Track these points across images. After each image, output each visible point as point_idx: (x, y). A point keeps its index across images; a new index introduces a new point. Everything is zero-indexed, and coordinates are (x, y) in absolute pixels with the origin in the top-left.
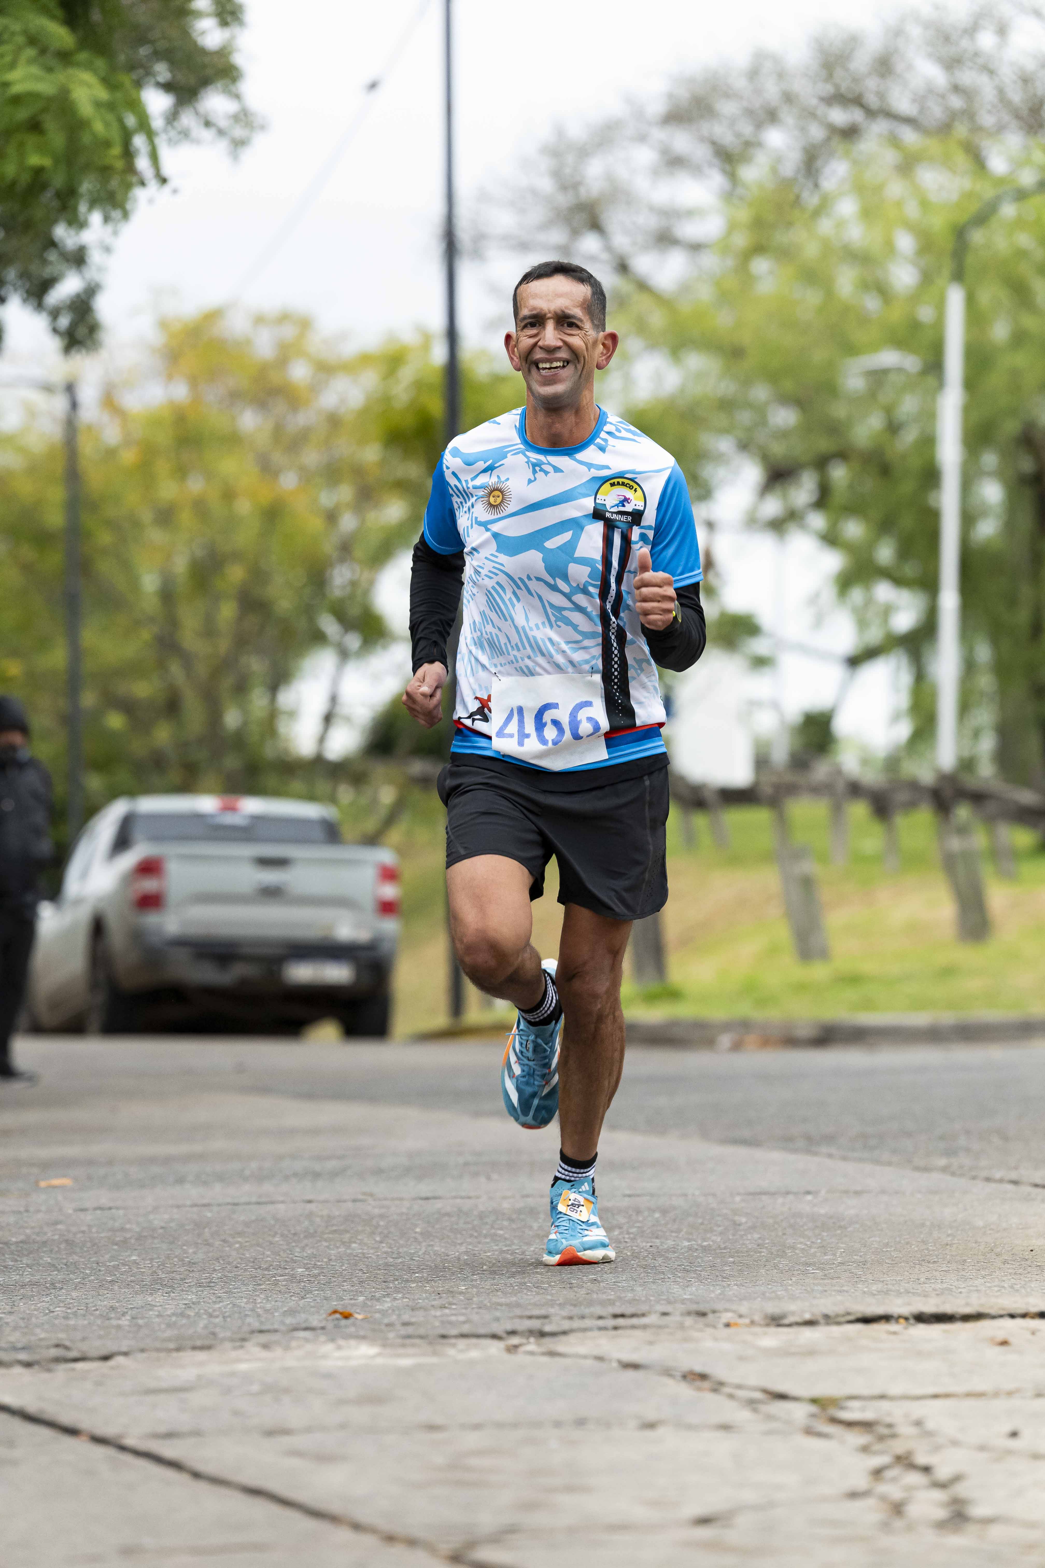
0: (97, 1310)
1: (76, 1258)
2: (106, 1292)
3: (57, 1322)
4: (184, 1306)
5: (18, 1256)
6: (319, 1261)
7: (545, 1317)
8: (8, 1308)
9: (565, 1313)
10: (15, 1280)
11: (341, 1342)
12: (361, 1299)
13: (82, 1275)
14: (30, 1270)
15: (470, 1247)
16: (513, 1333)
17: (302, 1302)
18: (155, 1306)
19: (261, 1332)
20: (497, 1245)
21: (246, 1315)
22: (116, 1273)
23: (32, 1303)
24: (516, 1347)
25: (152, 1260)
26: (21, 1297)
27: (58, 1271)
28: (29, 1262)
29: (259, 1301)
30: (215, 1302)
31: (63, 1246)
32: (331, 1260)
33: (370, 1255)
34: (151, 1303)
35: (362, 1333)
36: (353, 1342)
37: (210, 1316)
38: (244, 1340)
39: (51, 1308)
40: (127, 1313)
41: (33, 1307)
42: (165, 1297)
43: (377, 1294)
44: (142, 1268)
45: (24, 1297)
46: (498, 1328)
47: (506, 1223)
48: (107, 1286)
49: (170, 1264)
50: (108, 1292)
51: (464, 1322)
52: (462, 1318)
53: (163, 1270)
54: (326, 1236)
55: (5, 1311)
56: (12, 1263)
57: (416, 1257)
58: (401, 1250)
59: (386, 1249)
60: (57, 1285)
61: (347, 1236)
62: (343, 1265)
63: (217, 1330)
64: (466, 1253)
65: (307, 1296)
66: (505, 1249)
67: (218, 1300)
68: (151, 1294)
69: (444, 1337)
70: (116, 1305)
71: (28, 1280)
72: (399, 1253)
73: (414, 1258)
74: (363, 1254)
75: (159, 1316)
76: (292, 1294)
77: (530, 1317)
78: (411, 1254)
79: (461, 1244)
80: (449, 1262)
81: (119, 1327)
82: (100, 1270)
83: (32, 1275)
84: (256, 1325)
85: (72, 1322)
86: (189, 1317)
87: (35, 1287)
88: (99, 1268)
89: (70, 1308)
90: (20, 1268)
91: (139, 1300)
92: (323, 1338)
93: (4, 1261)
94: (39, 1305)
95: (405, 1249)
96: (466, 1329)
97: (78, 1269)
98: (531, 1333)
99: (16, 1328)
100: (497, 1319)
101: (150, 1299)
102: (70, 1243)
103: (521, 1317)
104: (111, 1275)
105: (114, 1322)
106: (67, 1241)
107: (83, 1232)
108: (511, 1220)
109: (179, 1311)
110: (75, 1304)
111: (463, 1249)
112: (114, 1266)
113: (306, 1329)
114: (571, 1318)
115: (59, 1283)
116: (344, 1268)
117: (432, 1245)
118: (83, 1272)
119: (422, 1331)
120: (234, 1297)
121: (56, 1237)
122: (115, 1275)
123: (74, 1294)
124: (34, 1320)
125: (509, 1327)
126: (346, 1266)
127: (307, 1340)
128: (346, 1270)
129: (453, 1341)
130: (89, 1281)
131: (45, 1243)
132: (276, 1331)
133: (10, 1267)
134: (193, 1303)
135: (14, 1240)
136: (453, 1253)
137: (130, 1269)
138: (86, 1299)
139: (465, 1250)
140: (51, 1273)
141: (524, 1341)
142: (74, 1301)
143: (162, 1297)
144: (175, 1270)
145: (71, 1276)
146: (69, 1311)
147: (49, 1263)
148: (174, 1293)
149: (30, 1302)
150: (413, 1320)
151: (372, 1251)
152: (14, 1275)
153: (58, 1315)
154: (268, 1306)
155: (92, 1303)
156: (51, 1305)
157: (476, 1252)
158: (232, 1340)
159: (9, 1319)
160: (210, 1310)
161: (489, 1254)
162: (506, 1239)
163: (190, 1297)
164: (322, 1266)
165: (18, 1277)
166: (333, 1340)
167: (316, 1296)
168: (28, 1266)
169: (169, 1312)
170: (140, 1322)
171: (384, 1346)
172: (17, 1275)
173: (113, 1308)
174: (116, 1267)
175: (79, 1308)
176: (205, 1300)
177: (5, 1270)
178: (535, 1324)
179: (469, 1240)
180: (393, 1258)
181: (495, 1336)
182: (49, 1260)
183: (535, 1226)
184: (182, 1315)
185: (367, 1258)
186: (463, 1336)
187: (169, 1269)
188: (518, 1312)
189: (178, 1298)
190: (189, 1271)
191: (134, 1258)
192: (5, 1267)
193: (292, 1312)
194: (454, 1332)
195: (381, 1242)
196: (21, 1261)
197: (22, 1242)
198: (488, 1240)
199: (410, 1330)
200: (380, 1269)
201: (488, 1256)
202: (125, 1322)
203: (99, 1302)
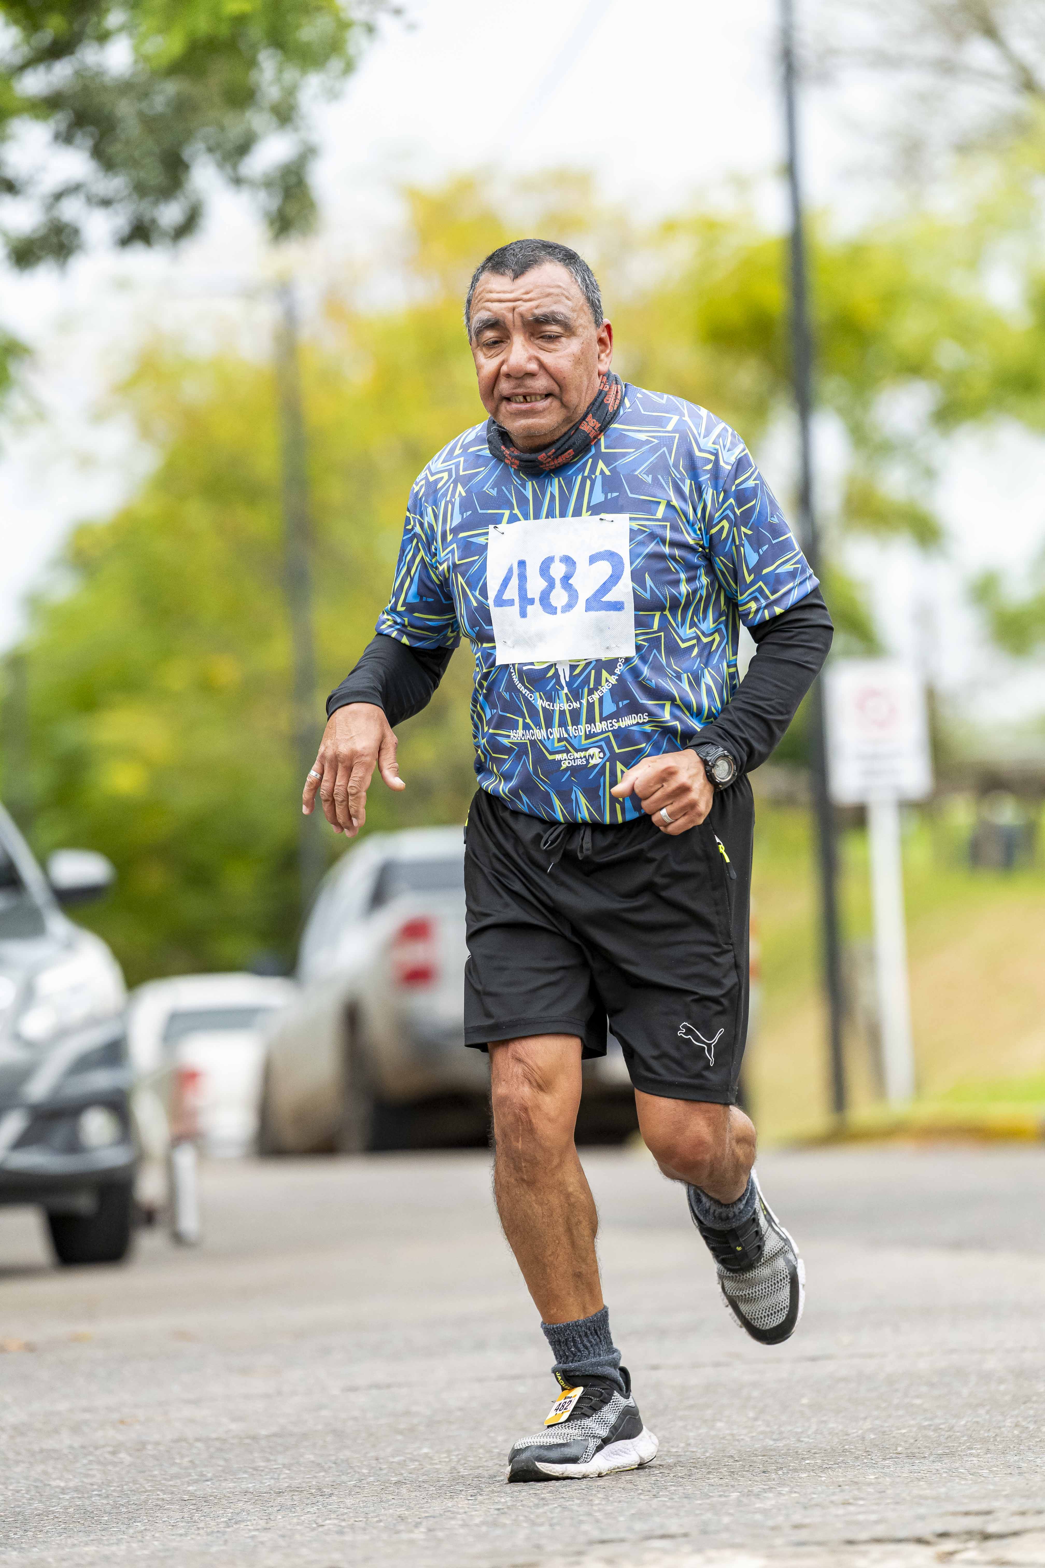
0: (380, 1521)
1: (347, 1453)
2: (390, 1497)
3: (328, 1538)
4: (496, 1512)
5: (271, 1454)
6: (672, 1447)
7: (988, 1513)
8: (262, 1523)
9: (1015, 1506)
10: (269, 1485)
11: (712, 1553)
12: (735, 1495)
13: (357, 1476)
14: (287, 1472)
15: (877, 1422)
16: (944, 1535)
17: (655, 1502)
18: (458, 1513)
19: (603, 1542)
20: (913, 1419)
21: (581, 1522)
22: (403, 1472)
23: (294, 1515)
24: (952, 1554)
25: (449, 1452)
26: (278, 1508)
27: (325, 1471)
28: (286, 1461)
29: (597, 1502)
30: (537, 1506)
31: (329, 1438)
32: (689, 1444)
33: (742, 1437)
34: (451, 1509)
35: (738, 1540)
36: (727, 1553)
37: (533, 1524)
38: (580, 1553)
39: (320, 1521)
40: (420, 1523)
41: (295, 1520)
42: (470, 1502)
43: (754, 1488)
44: (436, 1464)
45: (282, 1506)
46: (924, 1529)
47: (924, 1389)
48: (391, 1489)
49: (475, 1456)
50: (393, 1497)
51: (877, 1522)
52: (873, 1517)
53: (465, 1465)
54: (680, 1413)
55: (259, 1527)
56: (262, 1464)
57: (805, 1437)
58: (783, 1429)
59: (762, 1428)
60: (325, 1490)
61: (709, 1413)
62: (706, 1451)
63: (543, 1542)
64: (872, 1430)
65: (661, 1493)
66: (926, 1423)
67: (542, 1502)
68: (451, 1497)
69: (850, 1542)
70: (405, 1514)
71: (286, 1485)
72: (781, 1433)
73: (802, 1439)
74: (733, 1435)
75: (465, 1525)
76: (640, 1491)
77: (967, 1514)
78: (797, 1433)
79: (865, 1419)
80: (850, 1443)
81: (412, 1542)
82: (381, 1469)
83: (291, 1478)
84: (596, 1534)
85: (348, 1538)
86: (504, 1525)
87: (296, 1493)
88: (379, 1465)
89: (344, 1520)
90: (274, 1470)
91: (437, 1507)
92: (687, 1548)
93: (253, 1461)
94: (302, 1518)
95: (789, 1428)
96: (880, 1531)
97: (351, 1467)
98: (970, 1535)
99: (275, 1548)
100: (922, 1518)
101: (450, 1505)
102: (339, 1434)
103: (955, 1514)
104: (396, 1475)
105: (405, 1536)
106: (334, 1432)
107: (355, 1419)
108: (932, 1385)
109: (490, 1519)
110: (351, 1515)
111: (868, 1425)
112: (399, 1463)
113: (663, 1537)
114: (1023, 1513)
115: (328, 1488)
116: (708, 1455)
117: (825, 1422)
118: (359, 1473)
119: (819, 1536)
120: (563, 1498)
121: (320, 1427)
122: (402, 1474)
123: (349, 1501)
124: (298, 1537)
125: (940, 1528)
126: (711, 1451)
127: (664, 1551)
128: (710, 1457)
129: (863, 1548)
130: (368, 1483)
131: (305, 1436)
132: (622, 1540)
133: (261, 1469)
134: (508, 1508)
135: (264, 1432)
136: (854, 1431)
137: (421, 1466)
138: (364, 1507)
139: (870, 1426)
140: (317, 1475)
141: (960, 1546)
142: (349, 1510)
143: (466, 1502)
144: (481, 1465)
145: (343, 1477)
146: (343, 1524)
147: (313, 1462)
148: (481, 1495)
149: (290, 1515)
150: (807, 1521)
151: (744, 1431)
152: (266, 1479)
153: (329, 1530)
154: (609, 1508)
155: (374, 1511)
156: (318, 1517)
157: (887, 1429)
158: (564, 1555)
159: (264, 1537)
160: (532, 1516)
161: (904, 1431)
162: (925, 1410)
163: (503, 1500)
164: (679, 1454)
165: (272, 1481)
166: (699, 1550)
167: (672, 1494)
168: (284, 1466)
169: (477, 1520)
170: (440, 1534)
171: (770, 1556)
172: (272, 1478)
173: (402, 1518)
174: (402, 1464)
175: (357, 1520)
176: (524, 1503)
177: (255, 1472)
178: (974, 1523)
179: (875, 1413)
180: (774, 1440)
181: (920, 1541)
182: (312, 1457)
183: (965, 1392)
184: (495, 1524)
185: (738, 1440)
186: (878, 1541)
187: (472, 1464)
188: (950, 1507)
189: (487, 1501)
190: (500, 1465)
191: (425, 1450)
192: (255, 1469)
193: (641, 1516)
194: (864, 1535)
195: (756, 1419)
196: (275, 1461)
197: (275, 1435)
198: (901, 1412)
199: (803, 1535)
200: (756, 1455)
201: (903, 1435)
202: (419, 1534)
203: (383, 1510)
